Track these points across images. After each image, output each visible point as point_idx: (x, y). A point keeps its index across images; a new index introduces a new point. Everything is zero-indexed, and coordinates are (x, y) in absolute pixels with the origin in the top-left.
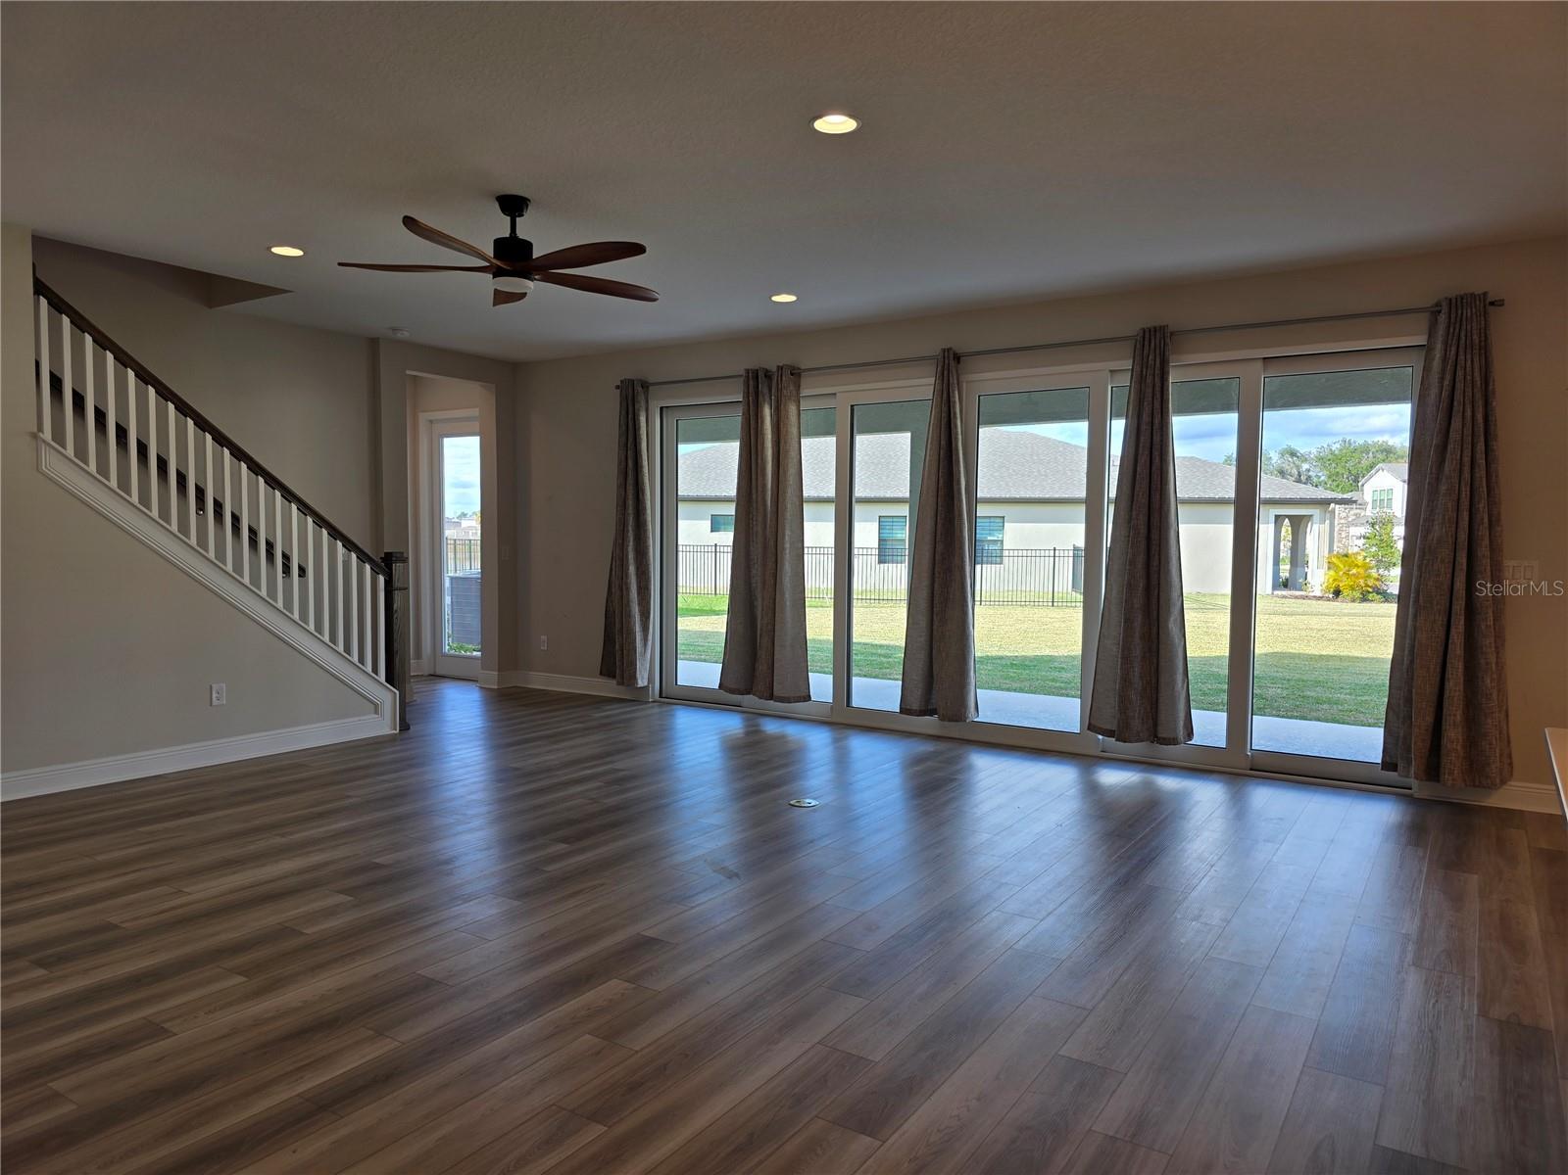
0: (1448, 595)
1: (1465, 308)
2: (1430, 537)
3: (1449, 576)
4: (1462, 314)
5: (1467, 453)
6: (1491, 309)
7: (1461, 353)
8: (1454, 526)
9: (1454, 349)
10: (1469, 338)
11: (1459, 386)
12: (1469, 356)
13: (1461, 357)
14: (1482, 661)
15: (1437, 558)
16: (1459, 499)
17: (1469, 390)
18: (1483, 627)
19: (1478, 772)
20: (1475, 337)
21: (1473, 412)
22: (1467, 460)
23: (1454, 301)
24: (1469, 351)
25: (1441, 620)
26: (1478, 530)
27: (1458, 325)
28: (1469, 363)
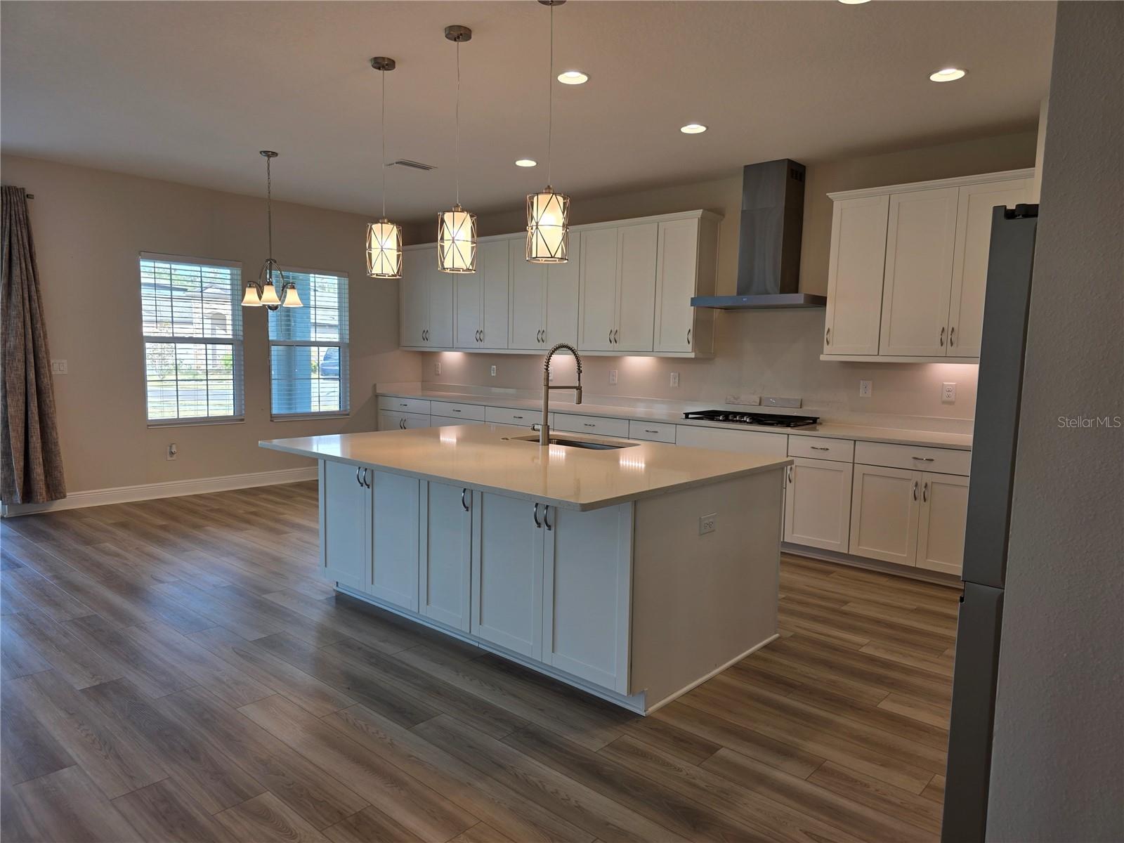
0: (24, 382)
1: (12, 195)
2: (8, 345)
3: (24, 370)
4: (10, 199)
5: (26, 291)
6: (27, 200)
7: (14, 225)
8: (23, 338)
9: (8, 221)
10: (17, 216)
11: (15, 246)
12: (19, 228)
13: (14, 228)
14: (49, 423)
15: (15, 359)
16: (24, 322)
17: (22, 250)
18: (48, 402)
19: (55, 491)
20: (21, 216)
21: (26, 265)
22: (26, 296)
23: (4, 189)
24: (18, 225)
25: (22, 399)
26: (38, 341)
27: (9, 206)
28: (19, 233)
